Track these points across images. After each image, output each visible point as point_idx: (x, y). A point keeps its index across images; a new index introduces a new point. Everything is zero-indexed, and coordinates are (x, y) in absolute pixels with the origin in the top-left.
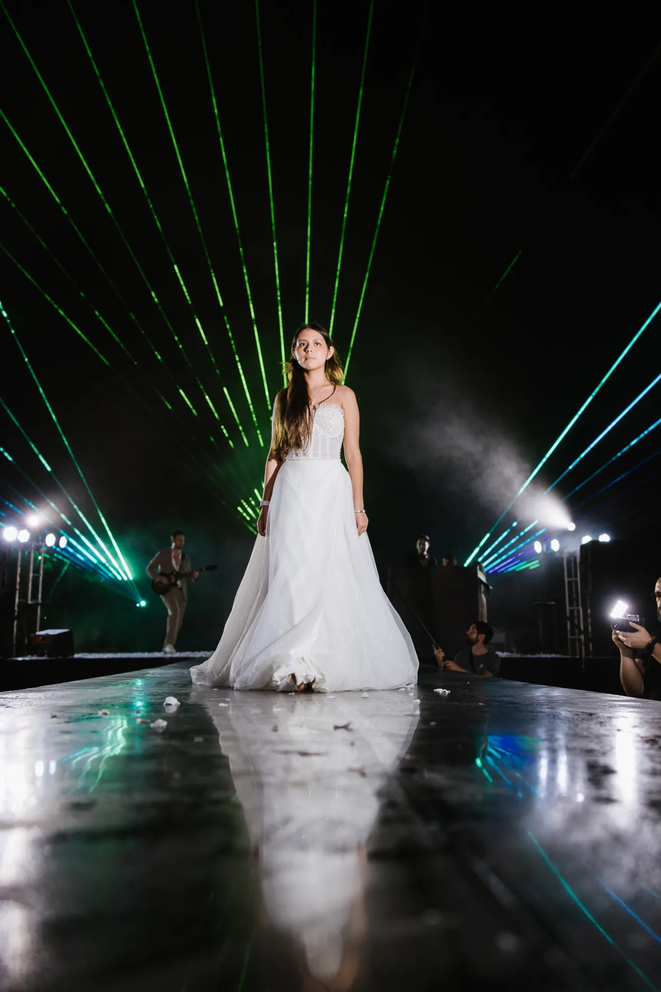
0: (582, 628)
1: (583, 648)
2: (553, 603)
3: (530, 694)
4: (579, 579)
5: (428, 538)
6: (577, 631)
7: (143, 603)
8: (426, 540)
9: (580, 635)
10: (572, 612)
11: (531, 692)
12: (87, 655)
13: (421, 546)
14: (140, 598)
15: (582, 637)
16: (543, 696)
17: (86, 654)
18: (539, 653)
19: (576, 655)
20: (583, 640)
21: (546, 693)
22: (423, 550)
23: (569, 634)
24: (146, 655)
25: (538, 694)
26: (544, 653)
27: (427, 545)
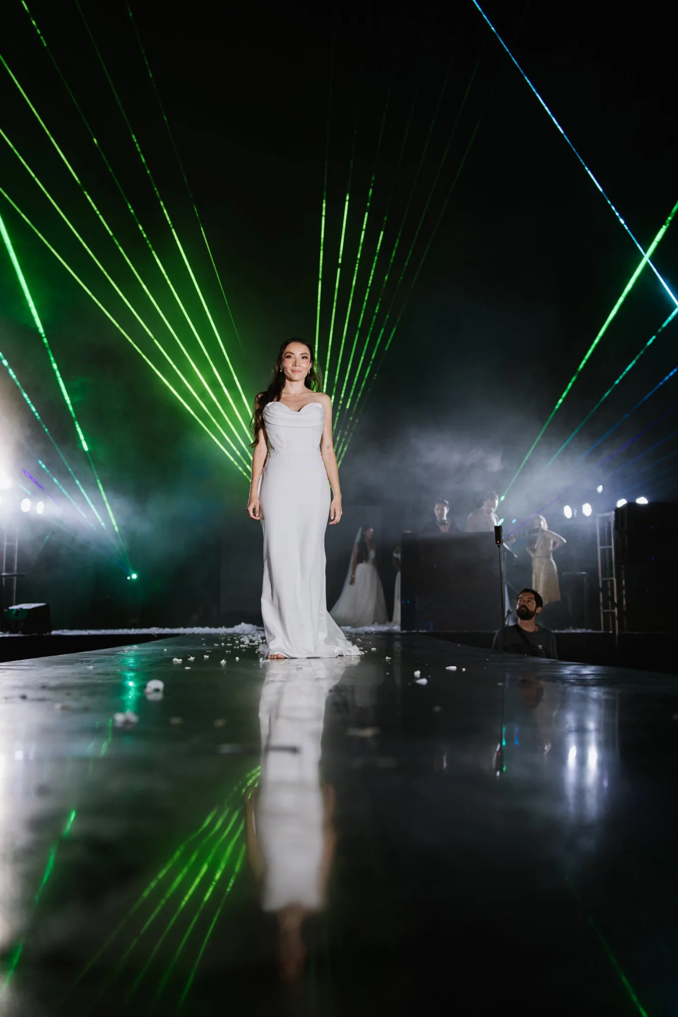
0: (616, 601)
1: (617, 622)
2: (584, 573)
3: (558, 672)
4: (613, 546)
5: (447, 502)
6: (610, 603)
7: (134, 576)
8: (445, 505)
9: (613, 608)
10: (604, 583)
11: (559, 670)
12: (67, 632)
13: (439, 511)
14: (131, 570)
15: (616, 610)
16: (574, 674)
17: (65, 631)
18: (568, 628)
19: (609, 630)
20: (616, 614)
21: (574, 671)
22: (442, 515)
23: (601, 608)
24: (133, 631)
25: (567, 672)
26: (574, 628)
27: (446, 511)
